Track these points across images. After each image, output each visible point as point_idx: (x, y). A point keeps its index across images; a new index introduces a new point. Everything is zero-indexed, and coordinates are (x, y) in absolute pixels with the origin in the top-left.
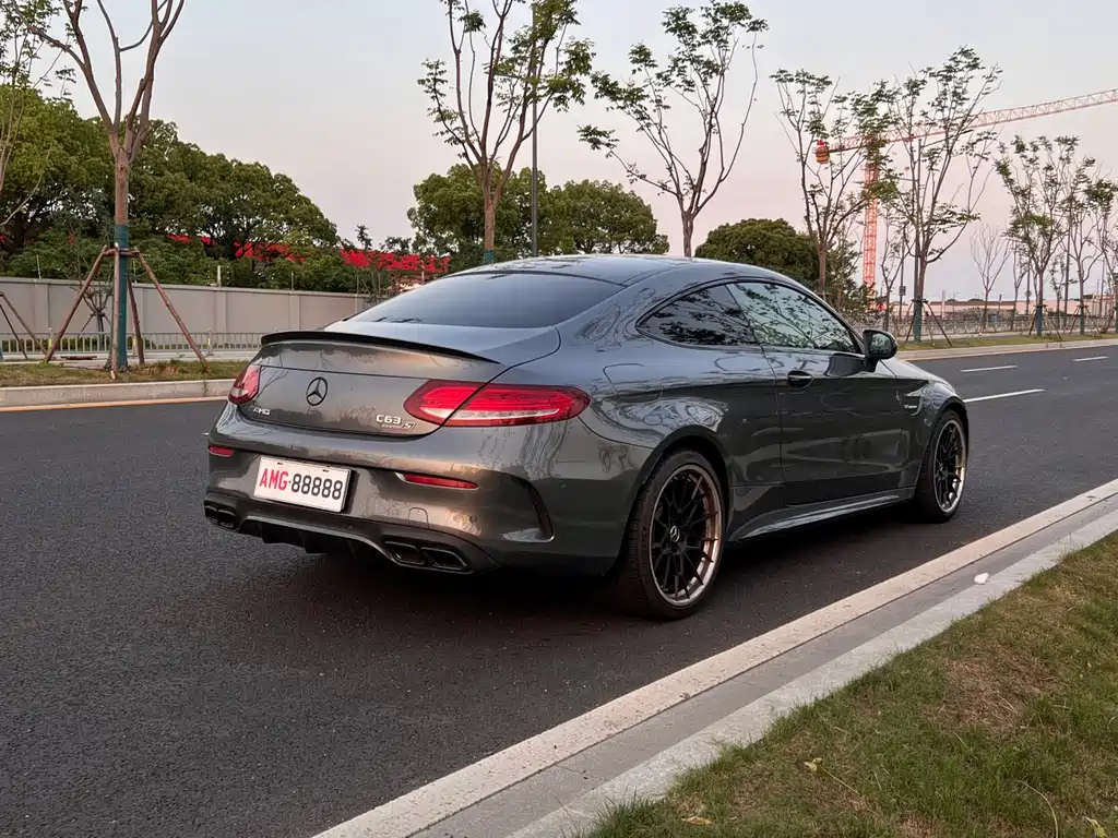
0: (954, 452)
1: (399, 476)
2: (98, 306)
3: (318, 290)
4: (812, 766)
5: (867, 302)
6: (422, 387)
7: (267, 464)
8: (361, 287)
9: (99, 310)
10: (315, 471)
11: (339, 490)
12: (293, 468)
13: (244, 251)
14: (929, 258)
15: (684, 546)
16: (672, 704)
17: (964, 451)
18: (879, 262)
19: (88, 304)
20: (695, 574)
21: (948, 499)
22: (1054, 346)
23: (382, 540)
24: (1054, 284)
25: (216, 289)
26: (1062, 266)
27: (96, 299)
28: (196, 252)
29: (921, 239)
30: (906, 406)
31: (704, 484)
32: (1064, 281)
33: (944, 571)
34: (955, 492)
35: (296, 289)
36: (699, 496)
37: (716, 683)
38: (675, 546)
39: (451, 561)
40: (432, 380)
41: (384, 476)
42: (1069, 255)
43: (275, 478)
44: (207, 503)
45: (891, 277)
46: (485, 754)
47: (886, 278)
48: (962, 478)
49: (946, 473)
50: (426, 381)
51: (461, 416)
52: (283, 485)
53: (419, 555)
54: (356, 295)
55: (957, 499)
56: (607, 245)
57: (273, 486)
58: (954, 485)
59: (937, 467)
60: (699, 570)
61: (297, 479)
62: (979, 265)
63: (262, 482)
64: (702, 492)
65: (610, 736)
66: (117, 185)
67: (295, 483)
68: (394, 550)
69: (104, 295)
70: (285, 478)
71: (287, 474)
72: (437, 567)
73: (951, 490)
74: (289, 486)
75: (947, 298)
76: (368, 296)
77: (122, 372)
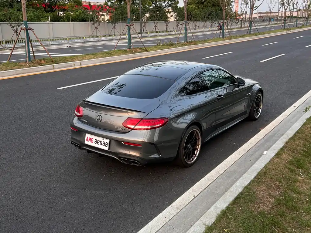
0: (260, 101)
1: (122, 143)
2: (16, 30)
3: (78, 21)
4: (226, 230)
5: (236, 17)
6: (126, 119)
7: (87, 135)
8: (90, 19)
9: (16, 31)
10: (100, 139)
11: (107, 145)
12: (94, 138)
13: (55, 9)
14: (254, 9)
15: (192, 148)
16: (191, 200)
17: (262, 101)
18: (239, 6)
19: (13, 29)
20: (194, 154)
21: (257, 114)
22: (288, 32)
23: (119, 157)
24: (290, 9)
25: (49, 23)
26: (292, 4)
27: (15, 28)
28: (42, 11)
29: (252, 3)
30: (247, 94)
31: (197, 133)
32: (292, 8)
33: (256, 142)
34: (259, 112)
35: (72, 21)
36: (196, 135)
37: (201, 191)
38: (190, 149)
39: (136, 163)
40: (128, 118)
41: (118, 142)
42: (294, 3)
43: (90, 139)
44: (71, 141)
45: (243, 11)
46: (149, 221)
47: (242, 11)
48: (261, 108)
49: (257, 108)
50: (127, 118)
51: (137, 127)
52: (92, 142)
53: (128, 162)
54: (89, 22)
55: (260, 114)
56: (161, 3)
57: (90, 141)
58: (259, 110)
59: (255, 106)
60: (195, 153)
61: (96, 140)
62: (268, 5)
63: (87, 140)
64: (196, 134)
65: (178, 213)
66: (23, 9)
67: (95, 141)
68: (122, 160)
69: (17, 27)
70: (92, 140)
71: (93, 139)
72: (133, 164)
73: (258, 111)
74: (94, 142)
75: (259, 12)
76: (92, 22)
77: (30, 63)
